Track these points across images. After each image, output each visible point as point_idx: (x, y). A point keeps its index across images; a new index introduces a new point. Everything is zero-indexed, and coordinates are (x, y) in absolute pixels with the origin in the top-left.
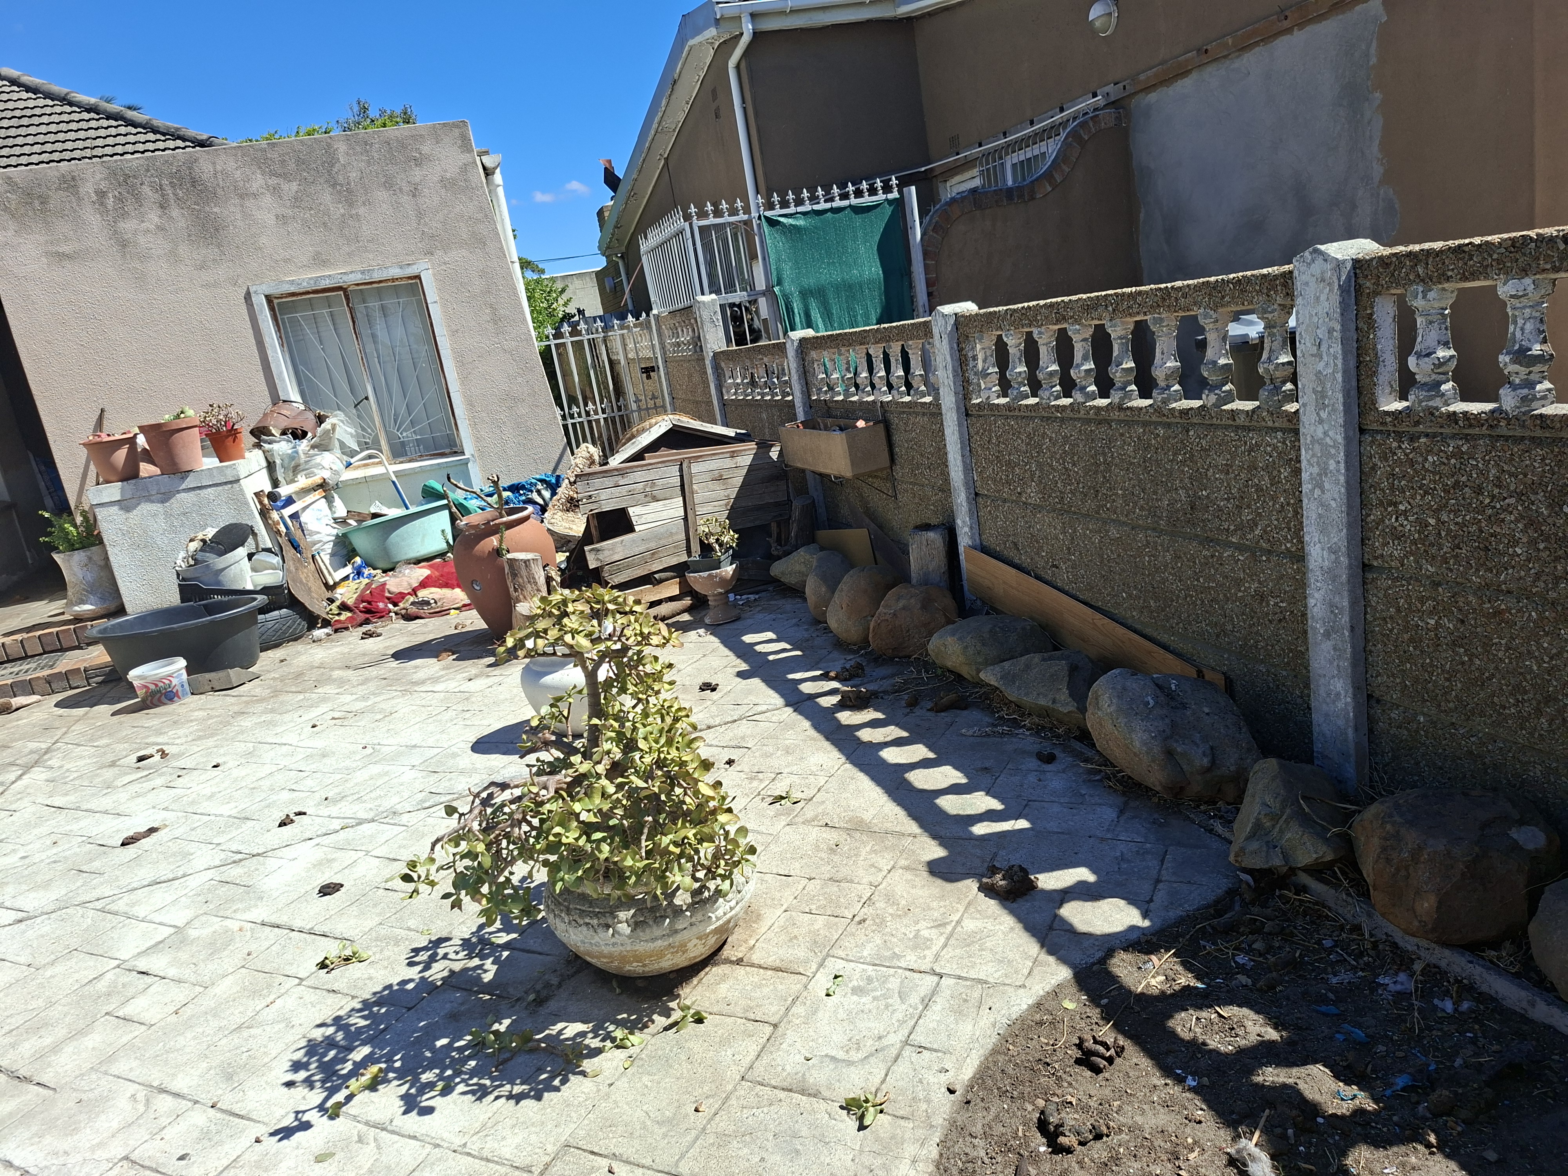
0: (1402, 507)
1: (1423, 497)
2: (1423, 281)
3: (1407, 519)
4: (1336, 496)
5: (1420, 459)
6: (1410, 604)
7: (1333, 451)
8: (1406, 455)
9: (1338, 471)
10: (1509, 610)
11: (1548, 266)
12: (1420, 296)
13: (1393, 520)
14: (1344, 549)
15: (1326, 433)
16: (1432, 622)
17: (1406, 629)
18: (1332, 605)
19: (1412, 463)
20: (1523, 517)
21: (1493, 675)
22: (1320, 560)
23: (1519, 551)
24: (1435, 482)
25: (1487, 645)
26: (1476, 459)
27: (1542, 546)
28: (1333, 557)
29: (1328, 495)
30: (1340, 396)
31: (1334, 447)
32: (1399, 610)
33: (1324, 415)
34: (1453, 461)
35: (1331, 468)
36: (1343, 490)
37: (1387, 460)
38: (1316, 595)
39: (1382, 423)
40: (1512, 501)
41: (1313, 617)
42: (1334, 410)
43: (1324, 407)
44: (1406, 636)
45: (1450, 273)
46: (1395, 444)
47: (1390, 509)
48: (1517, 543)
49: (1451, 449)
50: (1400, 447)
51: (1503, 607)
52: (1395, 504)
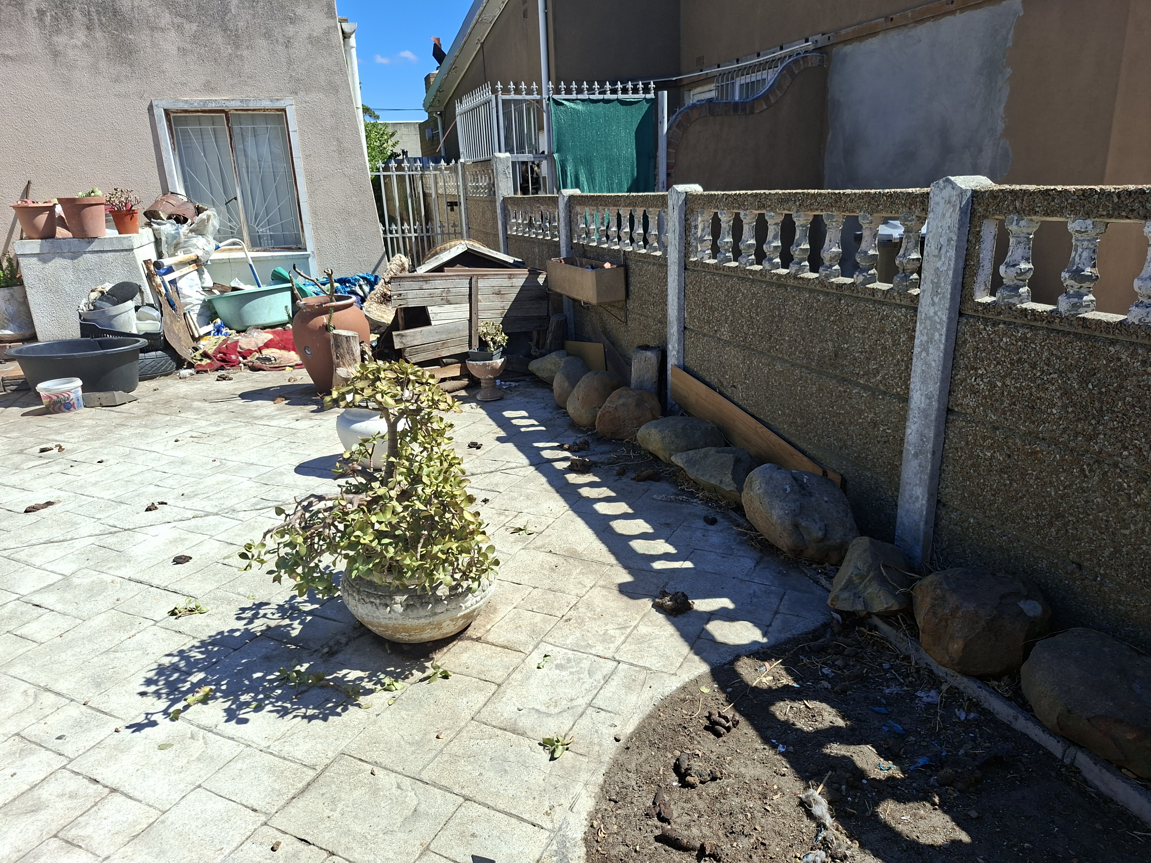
0: (980, 372)
1: (995, 366)
2: (1018, 212)
3: (982, 380)
4: (936, 359)
5: (998, 339)
6: (975, 440)
7: (939, 326)
8: (989, 335)
9: (940, 341)
10: (1042, 451)
11: (1105, 213)
12: (1015, 222)
13: (973, 380)
14: (936, 397)
15: (935, 313)
16: (989, 454)
17: (970, 457)
18: (922, 435)
19: (991, 341)
20: (1061, 388)
21: (1024, 496)
22: (919, 403)
23: (1054, 411)
24: (1005, 356)
25: (1023, 475)
26: (1035, 344)
27: (1070, 410)
28: (928, 401)
29: (931, 357)
30: (949, 287)
31: (940, 323)
32: (967, 443)
33: (936, 300)
34: (1020, 343)
35: (936, 338)
36: (941, 355)
37: (974, 337)
38: (913, 427)
39: (975, 311)
40: (1056, 376)
41: (908, 442)
42: (944, 297)
43: (937, 293)
44: (970, 462)
45: (1037, 209)
46: (982, 327)
47: (972, 372)
48: (1054, 405)
49: (1019, 334)
50: (985, 329)
51: (1038, 449)
52: (976, 369)
